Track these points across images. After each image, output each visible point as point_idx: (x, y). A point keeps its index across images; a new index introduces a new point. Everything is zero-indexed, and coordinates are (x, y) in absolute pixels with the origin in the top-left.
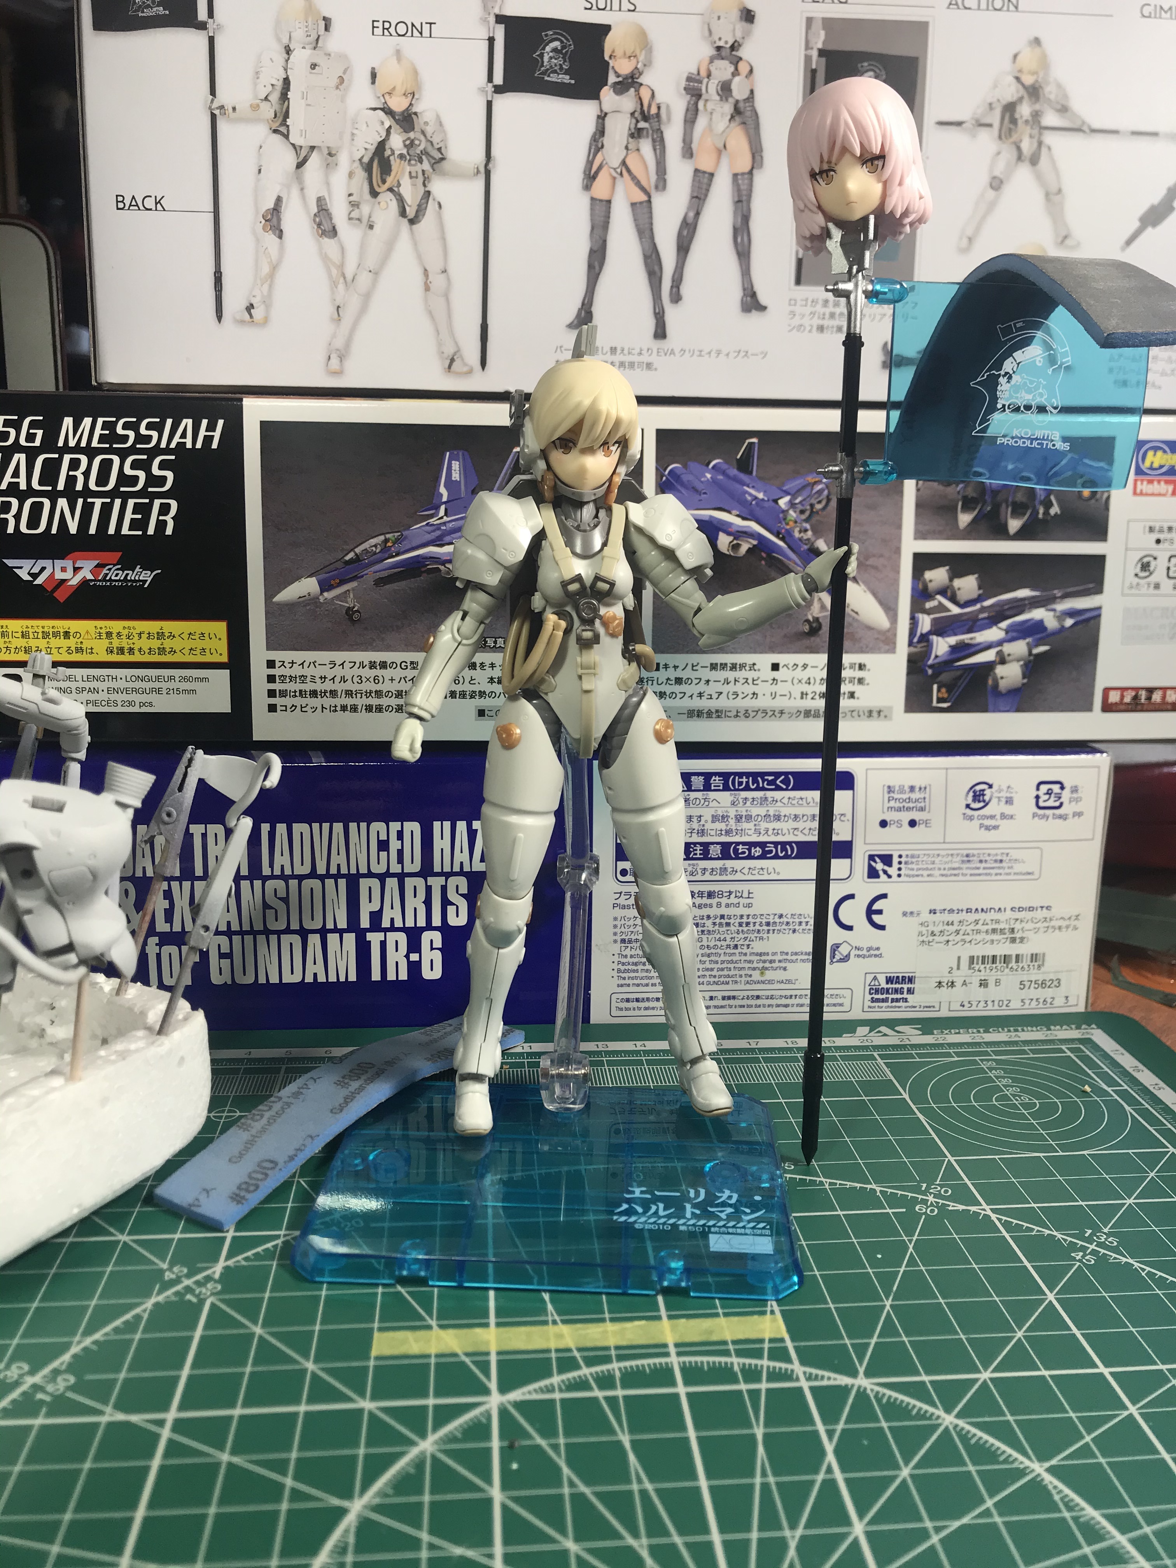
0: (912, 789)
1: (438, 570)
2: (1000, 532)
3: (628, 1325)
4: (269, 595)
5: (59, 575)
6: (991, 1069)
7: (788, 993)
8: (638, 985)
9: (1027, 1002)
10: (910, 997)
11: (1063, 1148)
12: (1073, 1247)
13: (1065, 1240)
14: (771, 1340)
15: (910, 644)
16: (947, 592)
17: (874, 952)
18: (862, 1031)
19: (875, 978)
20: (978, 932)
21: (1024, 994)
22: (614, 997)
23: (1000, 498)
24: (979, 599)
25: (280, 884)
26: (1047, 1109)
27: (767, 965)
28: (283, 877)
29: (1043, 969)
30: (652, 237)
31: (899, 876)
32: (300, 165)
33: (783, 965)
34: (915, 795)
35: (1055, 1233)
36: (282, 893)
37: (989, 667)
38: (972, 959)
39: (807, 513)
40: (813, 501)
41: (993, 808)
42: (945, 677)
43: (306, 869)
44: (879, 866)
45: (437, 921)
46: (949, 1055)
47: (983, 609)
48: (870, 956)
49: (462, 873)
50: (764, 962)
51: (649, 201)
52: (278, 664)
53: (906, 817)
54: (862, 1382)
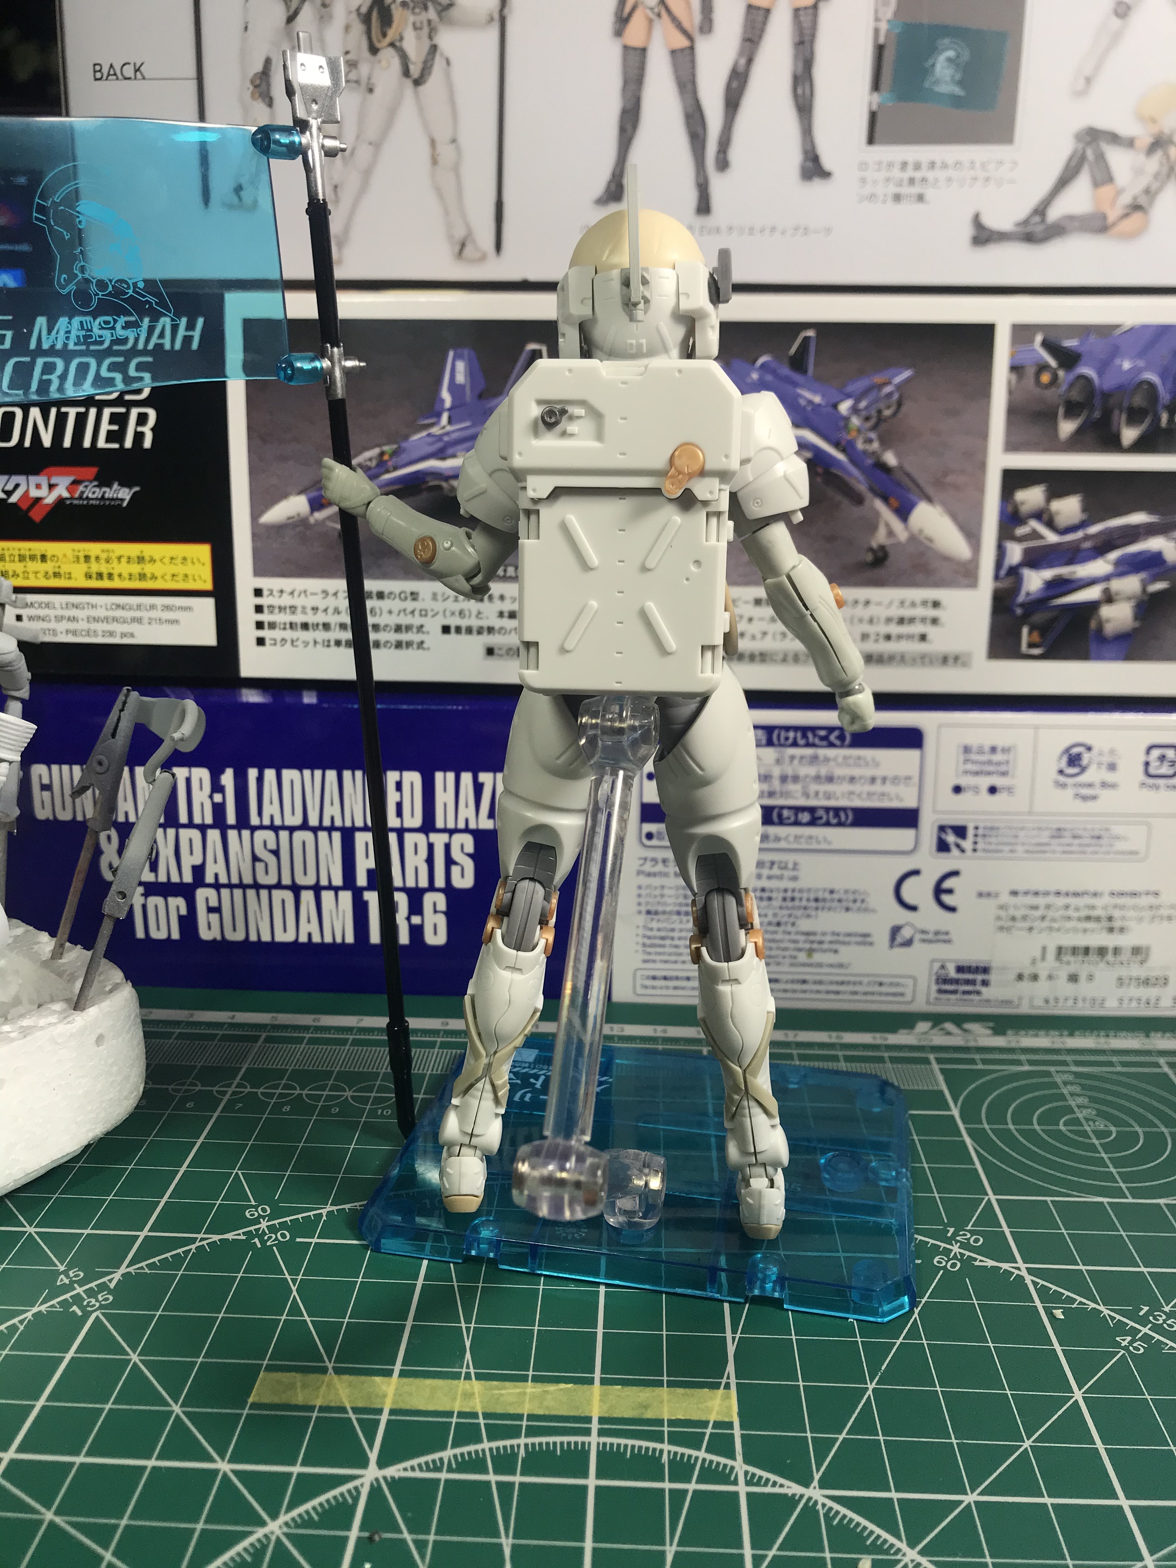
0: (993, 750)
1: (439, 488)
2: (1112, 444)
3: (552, 1388)
4: (255, 515)
5: (34, 493)
6: (1065, 1083)
7: (840, 979)
8: (666, 962)
9: (1126, 1001)
10: (984, 990)
11: (1135, 1193)
12: (1120, 1328)
13: (1113, 1318)
14: (717, 1425)
15: (997, 577)
16: (1043, 516)
17: (941, 937)
18: (923, 1026)
19: (943, 967)
20: (1069, 918)
21: (1123, 992)
22: (639, 973)
23: (1112, 401)
24: (1082, 525)
25: (269, 835)
26: (1126, 1139)
27: (815, 946)
28: (273, 828)
29: (1146, 965)
30: (695, 92)
31: (975, 850)
32: (291, 19)
33: (834, 946)
34: (998, 757)
35: (1102, 1308)
36: (272, 845)
37: (1092, 607)
38: (1060, 950)
39: (873, 421)
40: (881, 405)
41: (1092, 775)
42: (1038, 618)
43: (297, 820)
44: (951, 838)
45: (440, 882)
46: (1019, 1063)
47: (1087, 538)
48: (938, 941)
49: (467, 830)
50: (812, 942)
51: (692, 48)
52: (265, 593)
53: (985, 782)
54: (815, 1493)
